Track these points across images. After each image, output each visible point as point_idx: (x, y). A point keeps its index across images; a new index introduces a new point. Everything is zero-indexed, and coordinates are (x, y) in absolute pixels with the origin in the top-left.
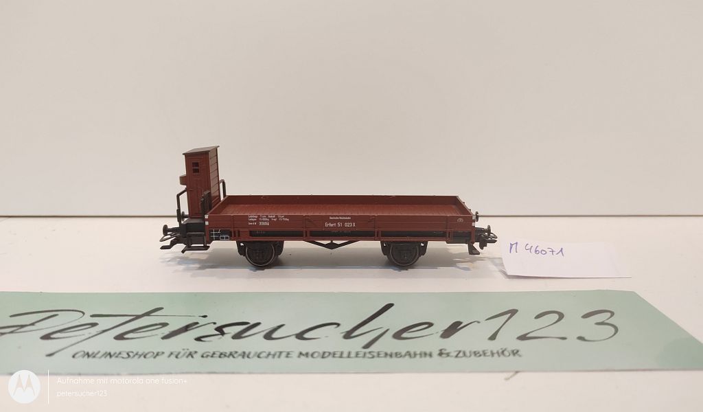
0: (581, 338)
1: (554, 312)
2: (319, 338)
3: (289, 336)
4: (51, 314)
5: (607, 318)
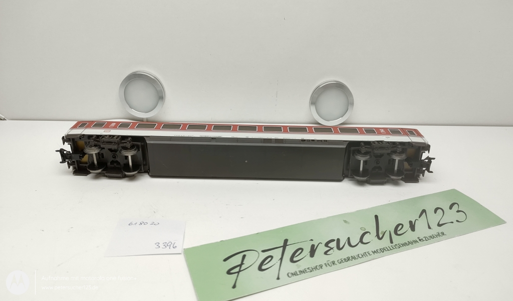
0: (457, 221)
1: (439, 208)
2: (370, 242)
3: (358, 243)
4: (241, 255)
5: (458, 207)
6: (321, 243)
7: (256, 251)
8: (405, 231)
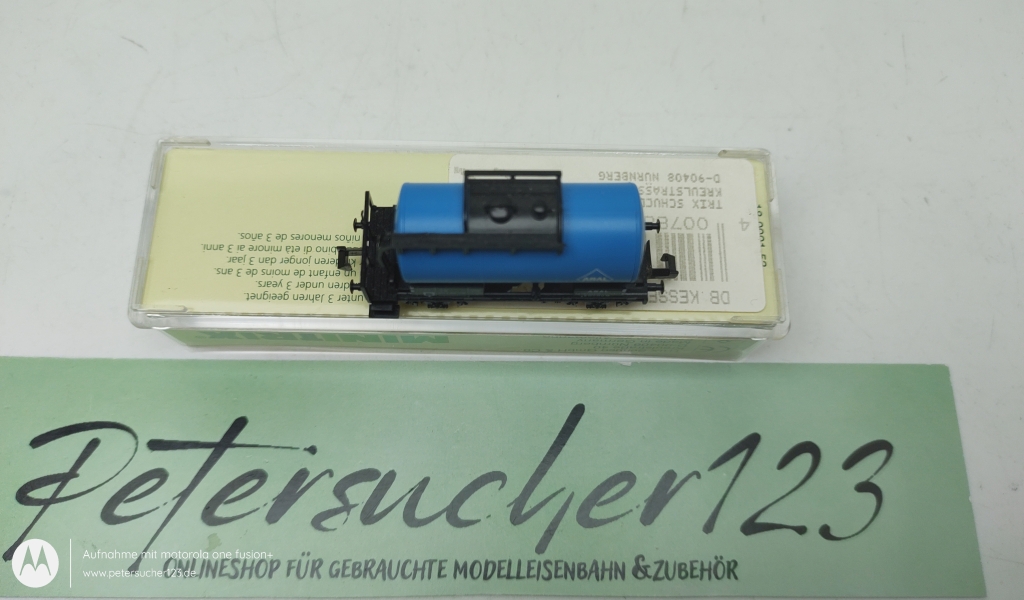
0: (825, 532)
1: (809, 448)
2: (479, 521)
3: (438, 515)
4: (88, 436)
5: (877, 468)
6: (331, 475)
7: (135, 436)
8: (620, 513)
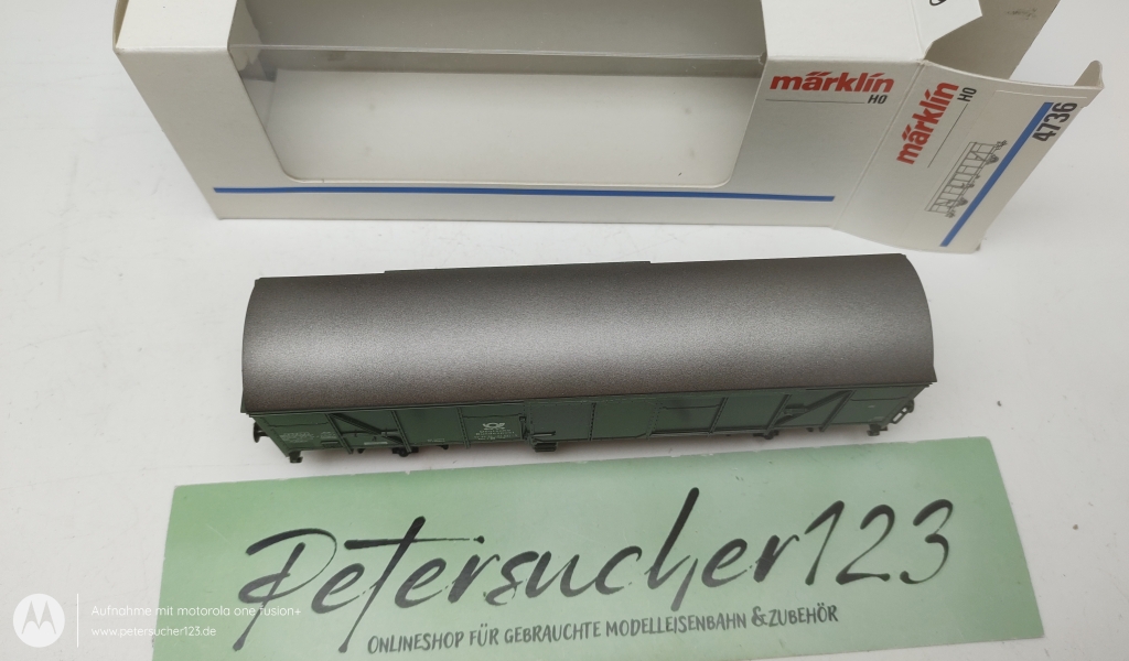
0: (905, 577)
1: (884, 510)
2: (622, 588)
3: (590, 585)
4: (294, 542)
5: (941, 523)
6: (498, 559)
7: (334, 539)
8: (736, 574)
